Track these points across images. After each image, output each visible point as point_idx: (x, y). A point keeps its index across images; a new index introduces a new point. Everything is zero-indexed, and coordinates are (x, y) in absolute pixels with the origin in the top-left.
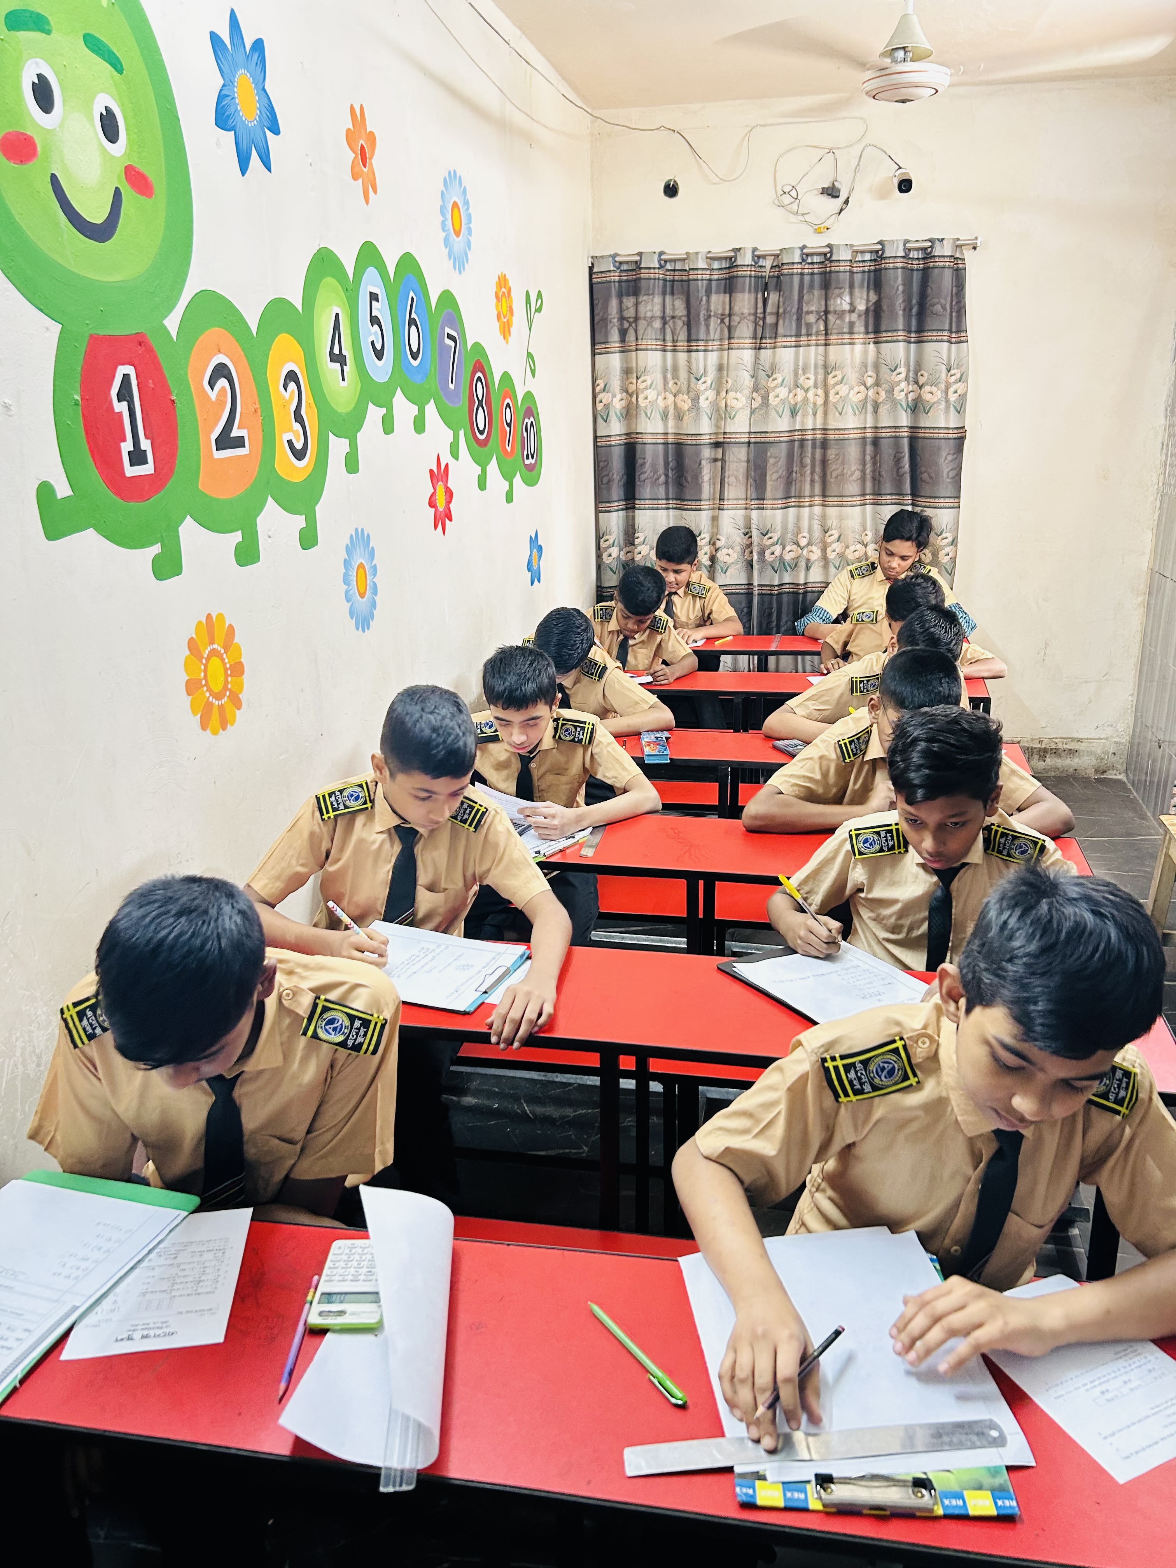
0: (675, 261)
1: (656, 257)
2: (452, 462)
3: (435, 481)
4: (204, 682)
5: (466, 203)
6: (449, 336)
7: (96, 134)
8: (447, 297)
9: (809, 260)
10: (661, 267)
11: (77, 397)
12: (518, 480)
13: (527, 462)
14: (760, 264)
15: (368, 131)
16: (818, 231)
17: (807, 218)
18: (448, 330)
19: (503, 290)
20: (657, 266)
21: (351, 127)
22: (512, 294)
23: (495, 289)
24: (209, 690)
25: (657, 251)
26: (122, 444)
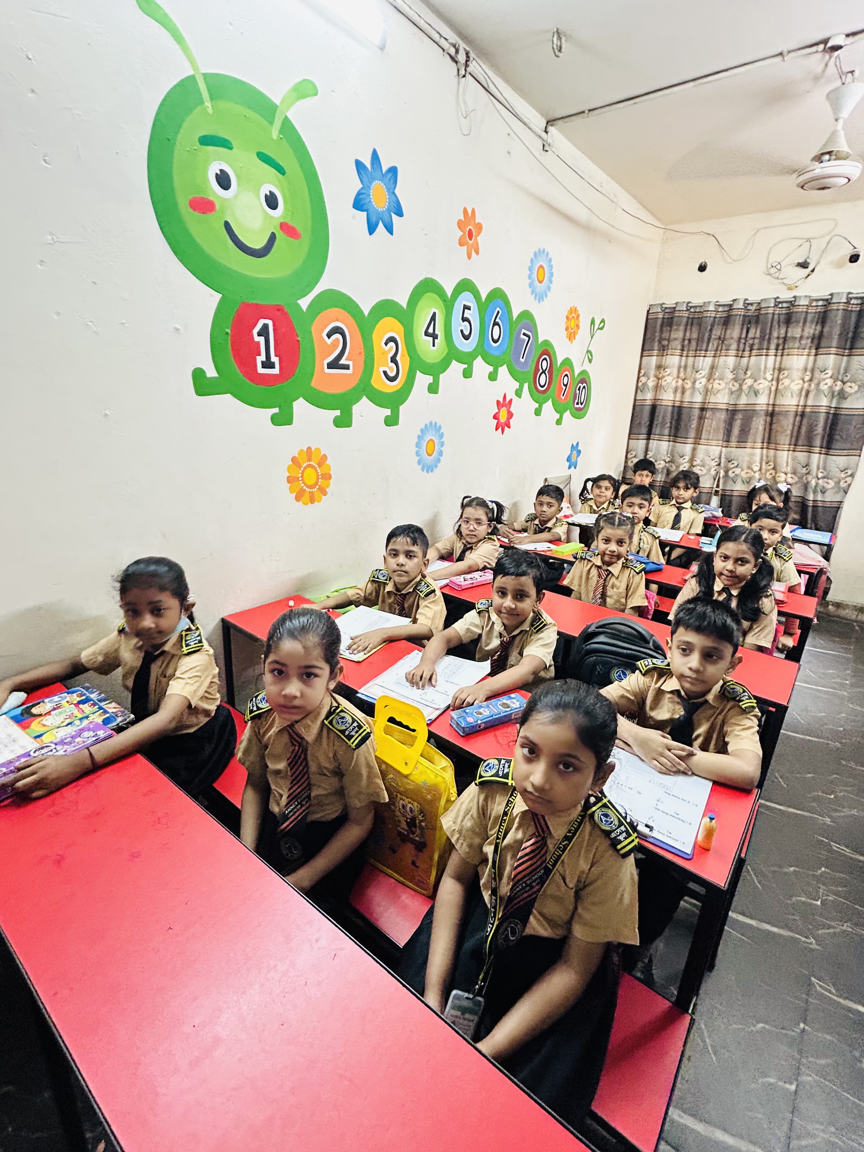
0: (696, 307)
1: (685, 305)
2: (515, 399)
3: (500, 407)
4: (300, 479)
5: (551, 267)
6: (524, 334)
7: (261, 204)
8: (526, 315)
9: (780, 306)
10: (688, 310)
11: (229, 331)
12: (567, 415)
13: (576, 406)
14: (748, 308)
15: (477, 221)
16: (790, 289)
17: (784, 281)
18: (524, 331)
19: (573, 315)
20: (685, 309)
21: (463, 219)
22: (580, 318)
23: (566, 314)
24: (304, 482)
25: (687, 301)
26: (258, 357)
